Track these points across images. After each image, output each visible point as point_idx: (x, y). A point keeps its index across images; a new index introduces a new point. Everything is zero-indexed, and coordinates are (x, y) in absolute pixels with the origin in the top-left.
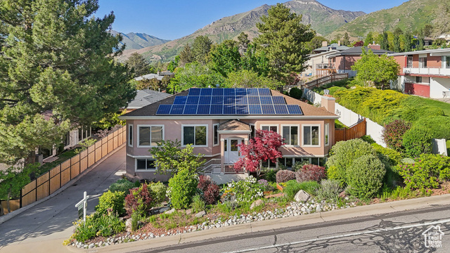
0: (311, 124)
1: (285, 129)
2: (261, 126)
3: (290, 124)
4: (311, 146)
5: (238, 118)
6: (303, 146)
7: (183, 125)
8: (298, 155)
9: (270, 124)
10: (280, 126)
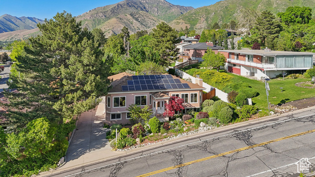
0: (194, 93)
1: (183, 95)
2: (172, 94)
3: (185, 93)
4: (194, 103)
5: (162, 91)
6: (190, 103)
7: (135, 96)
8: (188, 107)
9: (176, 93)
10: (180, 94)
